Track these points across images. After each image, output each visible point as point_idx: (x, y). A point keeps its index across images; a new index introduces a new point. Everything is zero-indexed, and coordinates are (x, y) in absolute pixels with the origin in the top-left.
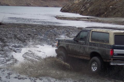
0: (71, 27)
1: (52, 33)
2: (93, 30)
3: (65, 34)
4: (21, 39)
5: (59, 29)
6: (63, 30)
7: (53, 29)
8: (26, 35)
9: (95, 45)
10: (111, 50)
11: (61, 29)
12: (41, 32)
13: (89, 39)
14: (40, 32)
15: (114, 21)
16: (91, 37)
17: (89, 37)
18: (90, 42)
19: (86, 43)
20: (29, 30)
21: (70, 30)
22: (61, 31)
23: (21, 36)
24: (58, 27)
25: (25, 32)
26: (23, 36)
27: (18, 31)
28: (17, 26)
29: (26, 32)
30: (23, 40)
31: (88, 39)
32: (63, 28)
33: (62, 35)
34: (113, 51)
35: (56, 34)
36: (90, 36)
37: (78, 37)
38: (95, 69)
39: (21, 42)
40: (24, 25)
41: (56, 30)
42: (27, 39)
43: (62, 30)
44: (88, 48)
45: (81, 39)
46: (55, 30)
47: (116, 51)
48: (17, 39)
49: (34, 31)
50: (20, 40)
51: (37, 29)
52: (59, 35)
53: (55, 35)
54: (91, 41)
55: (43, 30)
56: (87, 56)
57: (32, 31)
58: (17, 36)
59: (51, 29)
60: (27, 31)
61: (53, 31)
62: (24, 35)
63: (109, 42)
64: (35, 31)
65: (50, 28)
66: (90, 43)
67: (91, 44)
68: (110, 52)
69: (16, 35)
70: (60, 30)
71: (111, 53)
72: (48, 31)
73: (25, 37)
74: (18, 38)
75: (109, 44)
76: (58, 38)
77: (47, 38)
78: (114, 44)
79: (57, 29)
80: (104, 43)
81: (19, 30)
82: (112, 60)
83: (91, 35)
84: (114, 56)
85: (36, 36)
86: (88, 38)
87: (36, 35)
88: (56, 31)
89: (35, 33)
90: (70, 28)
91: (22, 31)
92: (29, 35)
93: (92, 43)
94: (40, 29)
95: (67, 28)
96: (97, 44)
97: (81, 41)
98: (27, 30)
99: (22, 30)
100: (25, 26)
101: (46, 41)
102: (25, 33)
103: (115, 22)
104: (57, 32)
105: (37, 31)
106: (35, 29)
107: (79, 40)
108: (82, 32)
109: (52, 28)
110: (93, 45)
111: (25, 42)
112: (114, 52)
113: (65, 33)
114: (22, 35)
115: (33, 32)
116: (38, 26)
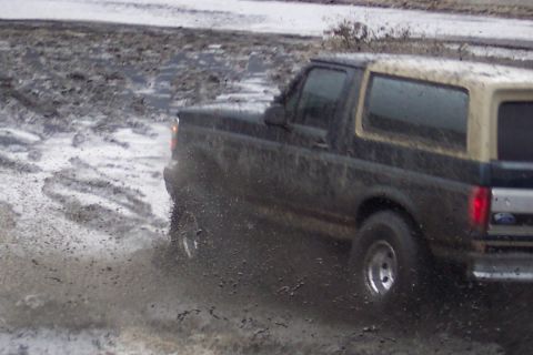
0: (297, 37)
1: (199, 70)
2: (375, 68)
3: (267, 72)
4: (33, 100)
5: (233, 51)
6: (253, 53)
7: (204, 46)
8: (60, 78)
9: (383, 154)
10: (476, 190)
11: (245, 49)
12: (140, 63)
13: (351, 119)
14: (133, 62)
15: (520, 8)
16: (366, 104)
17: (354, 105)
18: (355, 137)
19: (333, 143)
20: (79, 54)
21: (290, 54)
22: (247, 58)
23: (32, 85)
24: (227, 40)
25: (57, 63)
26: (47, 85)
27: (19, 59)
28: (14, 31)
29: (63, 64)
30: (45, 103)
31: (345, 121)
32: (256, 44)
33: (248, 78)
34: (490, 196)
35: (215, 74)
36: (361, 101)
37: (290, 106)
38: (386, 279)
39: (37, 116)
40: (49, 29)
41: (218, 55)
42: (66, 103)
43: (248, 53)
44: (345, 171)
45: (308, 118)
46: (211, 55)
47: (507, 199)
48: (13, 102)
49: (101, 60)
50: (29, 104)
51: (117, 50)
52: (237, 78)
53: (214, 79)
54: (365, 129)
55: (149, 52)
56: (337, 215)
57: (93, 60)
58: (13, 83)
59: (191, 50)
60: (65, 60)
61: (201, 57)
62: (52, 78)
63: (465, 144)
64: (106, 56)
65: (188, 42)
66: (357, 141)
67: (361, 149)
68: (473, 203)
69: (11, 79)
70: (237, 52)
71: (478, 210)
72: (177, 60)
73: (55, 88)
74: (17, 96)
75: (466, 157)
76: (226, 93)
77: (170, 92)
78: (495, 156)
79: (223, 48)
80: (436, 146)
81: (24, 54)
82: (483, 249)
83: (368, 94)
84: (490, 226)
85: (113, 83)
86: (346, 115)
87: (114, 77)
88: (218, 59)
89: (108, 70)
90: (289, 41)
91: (43, 60)
92: (77, 77)
93: (371, 145)
94: (133, 50)
95: (277, 44)
96: (400, 151)
97: (310, 124)
98: (67, 52)
99: (42, 54)
100: (57, 33)
101: (168, 113)
102: (56, 68)
103: (524, 12)
104: (225, 62)
105: (119, 56)
106: (110, 50)
107: (293, 121)
108: (314, 72)
109: (199, 43)
110: (373, 156)
111: (55, 114)
112: (495, 207)
113: (268, 67)
114: (43, 81)
115: (99, 64)
116: (125, 34)
